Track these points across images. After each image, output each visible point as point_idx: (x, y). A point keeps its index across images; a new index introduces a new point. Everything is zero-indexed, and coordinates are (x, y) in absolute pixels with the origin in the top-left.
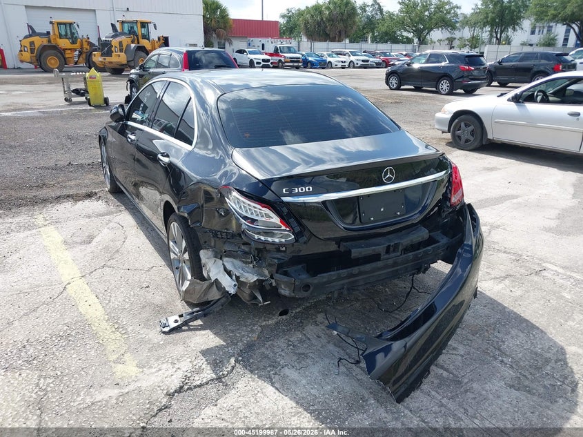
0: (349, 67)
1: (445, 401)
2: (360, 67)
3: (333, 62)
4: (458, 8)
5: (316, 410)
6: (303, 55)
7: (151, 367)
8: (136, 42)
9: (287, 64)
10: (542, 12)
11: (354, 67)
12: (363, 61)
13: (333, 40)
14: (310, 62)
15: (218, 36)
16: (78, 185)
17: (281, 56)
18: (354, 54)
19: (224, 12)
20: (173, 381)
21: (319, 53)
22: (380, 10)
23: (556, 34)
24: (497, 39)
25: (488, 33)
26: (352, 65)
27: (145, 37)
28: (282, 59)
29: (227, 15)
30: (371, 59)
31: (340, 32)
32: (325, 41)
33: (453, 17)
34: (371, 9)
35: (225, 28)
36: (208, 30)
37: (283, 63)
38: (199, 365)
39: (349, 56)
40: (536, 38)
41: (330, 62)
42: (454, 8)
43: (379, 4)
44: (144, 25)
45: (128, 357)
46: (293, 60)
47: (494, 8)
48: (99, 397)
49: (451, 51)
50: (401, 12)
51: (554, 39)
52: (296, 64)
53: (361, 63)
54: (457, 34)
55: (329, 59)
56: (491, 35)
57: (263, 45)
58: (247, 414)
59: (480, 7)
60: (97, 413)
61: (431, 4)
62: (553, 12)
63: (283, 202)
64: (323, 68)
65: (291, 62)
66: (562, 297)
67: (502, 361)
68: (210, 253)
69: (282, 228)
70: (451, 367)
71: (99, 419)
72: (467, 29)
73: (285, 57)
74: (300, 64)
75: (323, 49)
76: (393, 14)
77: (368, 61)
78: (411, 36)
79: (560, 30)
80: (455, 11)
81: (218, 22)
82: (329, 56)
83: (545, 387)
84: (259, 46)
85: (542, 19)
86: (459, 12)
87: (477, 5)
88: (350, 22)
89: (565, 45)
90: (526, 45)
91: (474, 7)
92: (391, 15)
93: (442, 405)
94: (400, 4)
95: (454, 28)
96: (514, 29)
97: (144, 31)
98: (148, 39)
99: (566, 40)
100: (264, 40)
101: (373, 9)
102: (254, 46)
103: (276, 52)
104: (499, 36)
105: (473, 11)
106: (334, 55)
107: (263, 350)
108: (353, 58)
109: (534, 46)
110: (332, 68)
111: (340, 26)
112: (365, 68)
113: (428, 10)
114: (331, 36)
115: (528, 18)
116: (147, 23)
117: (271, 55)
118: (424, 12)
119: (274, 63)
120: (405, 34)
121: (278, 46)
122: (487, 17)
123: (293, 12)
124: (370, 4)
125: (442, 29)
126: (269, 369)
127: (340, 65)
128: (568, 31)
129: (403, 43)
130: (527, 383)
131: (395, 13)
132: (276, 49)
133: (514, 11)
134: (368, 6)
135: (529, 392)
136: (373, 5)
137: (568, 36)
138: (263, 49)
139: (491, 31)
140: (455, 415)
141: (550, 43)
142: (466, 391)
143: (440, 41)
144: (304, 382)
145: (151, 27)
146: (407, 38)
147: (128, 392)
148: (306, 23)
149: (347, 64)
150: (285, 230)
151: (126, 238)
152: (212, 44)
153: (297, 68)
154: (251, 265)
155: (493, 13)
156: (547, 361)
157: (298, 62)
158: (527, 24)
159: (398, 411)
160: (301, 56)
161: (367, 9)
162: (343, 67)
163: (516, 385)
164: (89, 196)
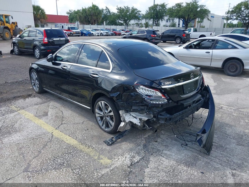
0: (101, 35)
1: (221, 152)
2: (105, 36)
3: (94, 33)
4: (140, 12)
5: (184, 163)
6: (80, 30)
7: (114, 159)
8: (3, 24)
9: (74, 34)
10: (172, 14)
11: (103, 36)
12: (106, 33)
13: (92, 24)
14: (84, 33)
15: (41, 22)
16: (19, 91)
17: (71, 31)
18: (102, 30)
19: (43, 11)
20: (127, 162)
21: (87, 30)
22: (109, 11)
23: (175, 22)
24: (156, 24)
25: (152, 22)
26: (102, 35)
27: (7, 22)
28: (72, 32)
29: (45, 13)
30: (109, 32)
31: (95, 21)
32: (89, 24)
33: (139, 15)
34: (105, 11)
35: (44, 18)
36: (36, 19)
37: (72, 34)
38: (132, 154)
39: (100, 31)
40: (169, 24)
41: (92, 33)
42: (138, 11)
43: (108, 9)
44: (6, 17)
45: (101, 156)
46: (77, 33)
47: (154, 12)
48: (103, 173)
49: (147, 29)
50: (118, 12)
51: (175, 24)
52: (78, 34)
53: (105, 34)
54: (140, 22)
55: (92, 32)
56: (153, 22)
57: (63, 26)
58: (162, 168)
59: (148, 11)
60: (107, 178)
61: (130, 10)
62: (175, 14)
63: (162, 88)
64: (90, 36)
65: (76, 33)
66: (234, 115)
67: (230, 138)
68: (123, 111)
69: (163, 98)
70: (217, 142)
71: (109, 180)
72: (144, 20)
73: (73, 31)
74: (80, 34)
75: (88, 28)
76: (115, 14)
77: (108, 33)
78: (122, 22)
79: (176, 20)
80: (139, 13)
81: (41, 16)
82: (92, 31)
83: (247, 143)
84: (60, 27)
85: (172, 17)
86: (140, 13)
87: (147, 11)
88: (99, 17)
89: (179, 26)
90: (165, 26)
91: (146, 11)
92: (114, 14)
93: (222, 154)
94: (117, 9)
95: (139, 19)
96: (162, 20)
97: (7, 19)
98: (9, 23)
99: (179, 24)
100: (63, 24)
101: (106, 11)
102: (58, 27)
103: (69, 29)
104: (156, 23)
105: (146, 13)
106: (94, 31)
107: (150, 146)
108: (102, 32)
109: (168, 27)
110: (93, 36)
111: (95, 18)
112: (107, 36)
113: (128, 12)
114: (91, 22)
115: (166, 16)
116: (8, 16)
117: (66, 30)
118: (127, 13)
119: (69, 34)
120: (120, 21)
121: (70, 27)
122: (151, 15)
123: (72, 11)
124: (105, 9)
125: (135, 20)
126: (158, 152)
127: (97, 34)
128: (179, 21)
129: (120, 25)
130: (241, 143)
131: (116, 13)
132: (69, 28)
133: (161, 13)
134: (104, 10)
135: (243, 145)
136: (106, 9)
137: (180, 23)
138: (63, 28)
139: (153, 21)
140: (228, 156)
141: (174, 25)
142: (226, 149)
143: (133, 24)
144: (173, 154)
145: (10, 18)
146: (121, 23)
147: (113, 169)
148: (80, 17)
149: (100, 34)
150: (164, 99)
151: (62, 111)
152: (38, 25)
153: (79, 36)
154: (145, 114)
155: (154, 14)
156: (242, 136)
157: (79, 33)
158: (166, 18)
159: (210, 158)
160: (80, 31)
161: (104, 11)
162: (98, 36)
163: (238, 144)
164: (29, 96)
